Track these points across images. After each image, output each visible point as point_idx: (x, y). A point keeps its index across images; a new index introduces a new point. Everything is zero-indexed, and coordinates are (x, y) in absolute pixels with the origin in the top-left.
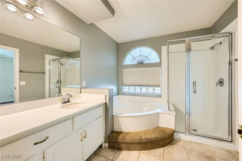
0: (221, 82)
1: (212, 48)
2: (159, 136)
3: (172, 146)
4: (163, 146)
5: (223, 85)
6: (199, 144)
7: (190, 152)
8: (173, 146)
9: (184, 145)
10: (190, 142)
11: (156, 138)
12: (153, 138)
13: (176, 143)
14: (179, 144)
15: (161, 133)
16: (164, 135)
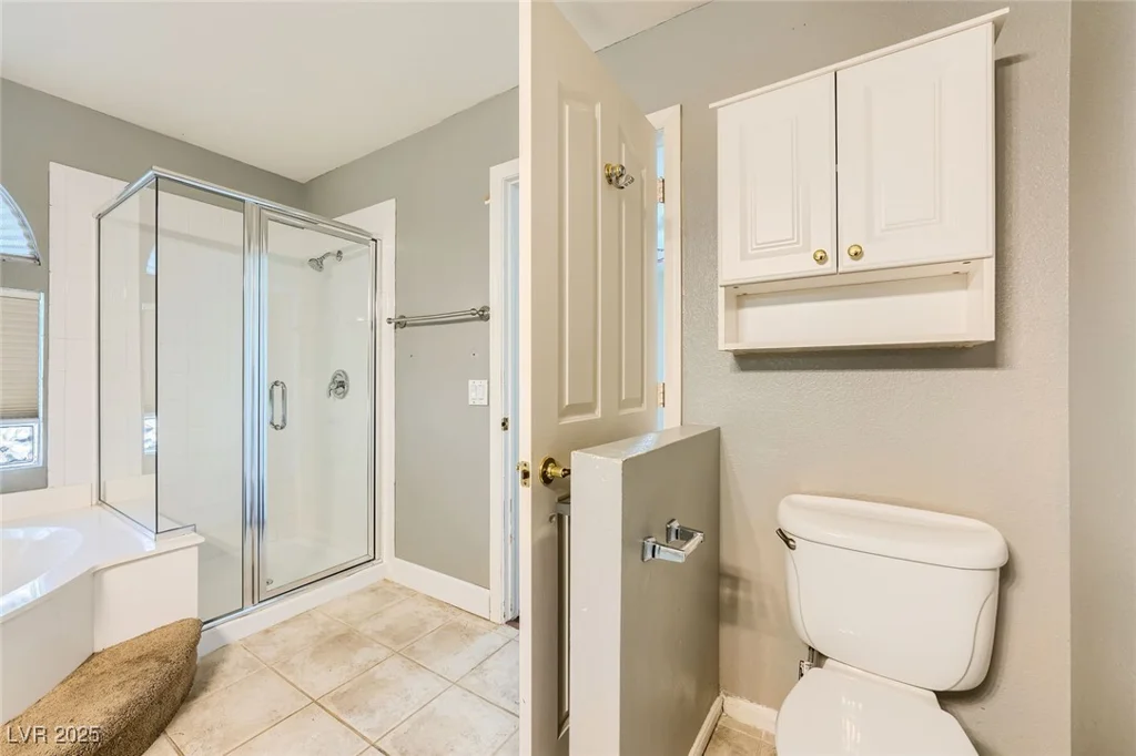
0: (342, 385)
1: (317, 263)
2: (139, 691)
3: (204, 697)
4: (160, 730)
5: (345, 394)
6: (297, 618)
7: (284, 663)
8: (208, 694)
9: (249, 655)
10: (267, 631)
11: (124, 711)
12: (102, 723)
13: (213, 673)
14: (226, 667)
15: (138, 670)
16: (166, 669)
